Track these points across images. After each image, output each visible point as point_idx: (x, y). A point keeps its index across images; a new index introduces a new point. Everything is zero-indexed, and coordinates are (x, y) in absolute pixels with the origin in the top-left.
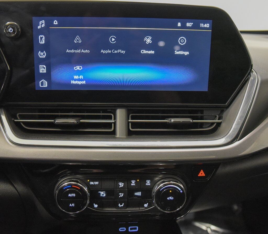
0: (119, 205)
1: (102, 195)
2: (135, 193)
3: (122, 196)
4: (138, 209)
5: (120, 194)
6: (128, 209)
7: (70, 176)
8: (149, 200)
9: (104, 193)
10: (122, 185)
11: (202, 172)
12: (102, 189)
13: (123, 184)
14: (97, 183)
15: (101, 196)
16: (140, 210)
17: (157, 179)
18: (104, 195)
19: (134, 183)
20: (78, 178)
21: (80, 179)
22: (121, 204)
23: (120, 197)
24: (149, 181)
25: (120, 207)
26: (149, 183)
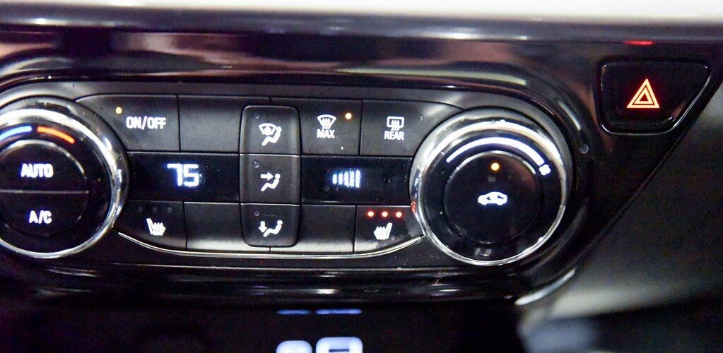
1: (185, 179)
2: (335, 177)
3: (273, 186)
4: (346, 247)
5: (263, 176)
6: (300, 247)
8: (396, 210)
9: (192, 171)
10: (272, 136)
11: (646, 88)
12: (180, 151)
13: (279, 129)
14: (157, 122)
15: (180, 183)
16: (353, 252)
17: (437, 115)
18: (191, 179)
19: (332, 128)
20: (71, 97)
21: (78, 104)
22: (271, 225)
23: (263, 189)
24: (400, 121)
25: (265, 235)
26: (401, 130)
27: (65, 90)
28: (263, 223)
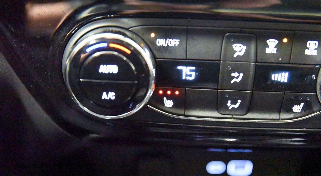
0: (229, 104)
1: (187, 75)
2: (273, 75)
3: (238, 80)
4: (276, 116)
5: (233, 75)
6: (249, 115)
7: (104, 22)
8: (307, 96)
9: (191, 71)
10: (240, 51)
12: (186, 59)
13: (245, 47)
14: (174, 42)
15: (184, 78)
16: (280, 119)
18: (191, 76)
19: (275, 48)
20: (127, 27)
21: (131, 31)
22: (234, 102)
23: (232, 82)
24: (315, 44)
25: (230, 108)
26: (316, 49)
27: (123, 23)
28: (229, 102)
